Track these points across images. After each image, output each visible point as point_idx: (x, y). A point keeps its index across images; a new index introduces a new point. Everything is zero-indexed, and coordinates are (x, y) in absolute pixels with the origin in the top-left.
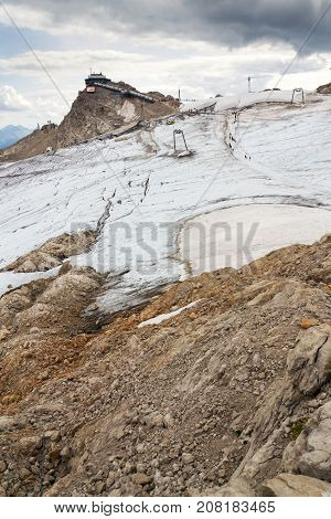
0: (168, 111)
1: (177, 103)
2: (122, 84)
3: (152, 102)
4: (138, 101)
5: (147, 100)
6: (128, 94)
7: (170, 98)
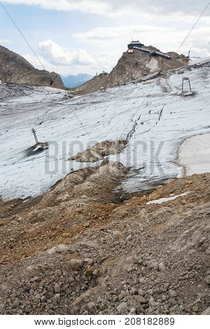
0: (181, 65)
1: (187, 59)
2: (151, 47)
3: (170, 59)
4: (160, 58)
5: (167, 58)
6: (154, 54)
7: (183, 56)
